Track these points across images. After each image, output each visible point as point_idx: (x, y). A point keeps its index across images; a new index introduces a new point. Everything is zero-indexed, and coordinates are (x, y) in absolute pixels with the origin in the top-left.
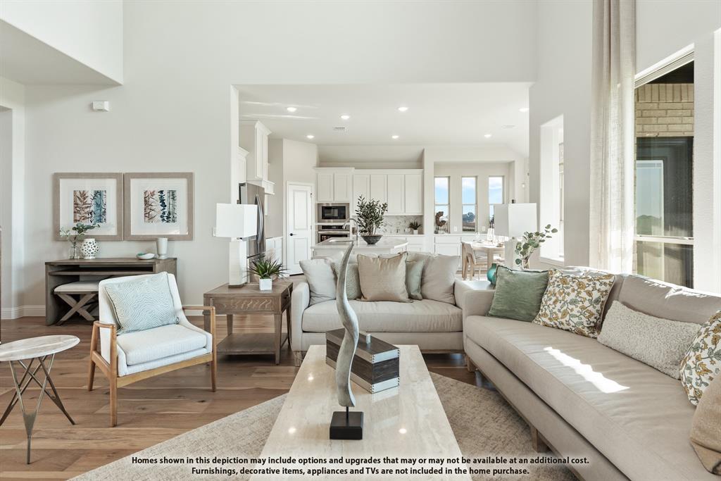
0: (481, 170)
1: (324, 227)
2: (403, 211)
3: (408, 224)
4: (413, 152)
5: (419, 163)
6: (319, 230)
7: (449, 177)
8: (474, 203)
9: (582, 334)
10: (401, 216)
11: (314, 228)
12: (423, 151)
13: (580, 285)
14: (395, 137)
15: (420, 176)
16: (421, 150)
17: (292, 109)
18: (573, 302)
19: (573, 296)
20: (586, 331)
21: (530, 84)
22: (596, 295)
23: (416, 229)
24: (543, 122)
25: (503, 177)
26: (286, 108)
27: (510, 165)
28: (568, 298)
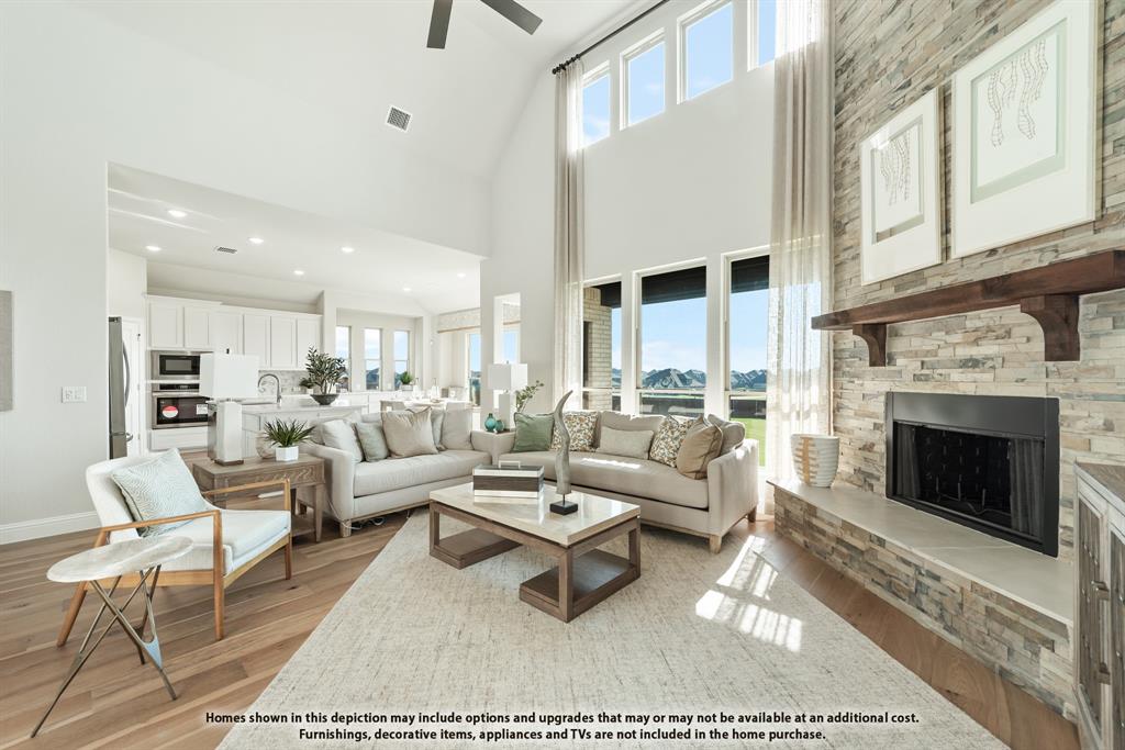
0: (385, 323)
1: (163, 387)
2: (294, 364)
3: (298, 381)
4: (310, 293)
5: (316, 306)
6: (153, 392)
7: (350, 327)
8: (378, 357)
9: (585, 451)
10: (288, 372)
11: (143, 387)
12: (322, 293)
13: (580, 419)
14: (299, 273)
15: (317, 323)
16: (320, 290)
17: (178, 213)
18: (579, 431)
19: (578, 427)
20: (588, 448)
21: (481, 258)
22: (590, 424)
23: (309, 387)
24: (498, 295)
25: (408, 332)
26: (166, 210)
27: (417, 321)
28: (575, 429)
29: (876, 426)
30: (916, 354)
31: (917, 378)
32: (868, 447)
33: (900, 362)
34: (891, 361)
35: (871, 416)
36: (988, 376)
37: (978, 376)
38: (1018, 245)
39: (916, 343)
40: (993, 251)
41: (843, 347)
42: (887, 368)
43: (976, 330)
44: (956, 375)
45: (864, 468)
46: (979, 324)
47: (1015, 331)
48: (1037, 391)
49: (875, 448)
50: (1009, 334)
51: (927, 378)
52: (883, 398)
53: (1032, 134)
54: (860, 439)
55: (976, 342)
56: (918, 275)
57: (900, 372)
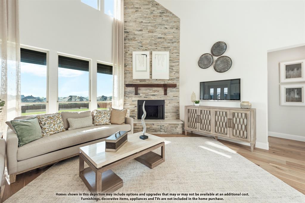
29: (135, 106)
30: (144, 93)
31: (145, 97)
32: (134, 111)
33: (141, 95)
34: (139, 94)
35: (134, 105)
36: (156, 97)
37: (155, 97)
38: (160, 80)
39: (144, 91)
40: (157, 80)
41: (126, 91)
42: (138, 95)
43: (154, 90)
44: (152, 97)
45: (132, 115)
46: (155, 89)
47: (160, 91)
48: (162, 99)
49: (135, 111)
50: (159, 91)
51: (146, 97)
52: (137, 101)
53: (159, 65)
54: (131, 109)
55: (154, 92)
56: (144, 80)
57: (141, 96)
